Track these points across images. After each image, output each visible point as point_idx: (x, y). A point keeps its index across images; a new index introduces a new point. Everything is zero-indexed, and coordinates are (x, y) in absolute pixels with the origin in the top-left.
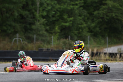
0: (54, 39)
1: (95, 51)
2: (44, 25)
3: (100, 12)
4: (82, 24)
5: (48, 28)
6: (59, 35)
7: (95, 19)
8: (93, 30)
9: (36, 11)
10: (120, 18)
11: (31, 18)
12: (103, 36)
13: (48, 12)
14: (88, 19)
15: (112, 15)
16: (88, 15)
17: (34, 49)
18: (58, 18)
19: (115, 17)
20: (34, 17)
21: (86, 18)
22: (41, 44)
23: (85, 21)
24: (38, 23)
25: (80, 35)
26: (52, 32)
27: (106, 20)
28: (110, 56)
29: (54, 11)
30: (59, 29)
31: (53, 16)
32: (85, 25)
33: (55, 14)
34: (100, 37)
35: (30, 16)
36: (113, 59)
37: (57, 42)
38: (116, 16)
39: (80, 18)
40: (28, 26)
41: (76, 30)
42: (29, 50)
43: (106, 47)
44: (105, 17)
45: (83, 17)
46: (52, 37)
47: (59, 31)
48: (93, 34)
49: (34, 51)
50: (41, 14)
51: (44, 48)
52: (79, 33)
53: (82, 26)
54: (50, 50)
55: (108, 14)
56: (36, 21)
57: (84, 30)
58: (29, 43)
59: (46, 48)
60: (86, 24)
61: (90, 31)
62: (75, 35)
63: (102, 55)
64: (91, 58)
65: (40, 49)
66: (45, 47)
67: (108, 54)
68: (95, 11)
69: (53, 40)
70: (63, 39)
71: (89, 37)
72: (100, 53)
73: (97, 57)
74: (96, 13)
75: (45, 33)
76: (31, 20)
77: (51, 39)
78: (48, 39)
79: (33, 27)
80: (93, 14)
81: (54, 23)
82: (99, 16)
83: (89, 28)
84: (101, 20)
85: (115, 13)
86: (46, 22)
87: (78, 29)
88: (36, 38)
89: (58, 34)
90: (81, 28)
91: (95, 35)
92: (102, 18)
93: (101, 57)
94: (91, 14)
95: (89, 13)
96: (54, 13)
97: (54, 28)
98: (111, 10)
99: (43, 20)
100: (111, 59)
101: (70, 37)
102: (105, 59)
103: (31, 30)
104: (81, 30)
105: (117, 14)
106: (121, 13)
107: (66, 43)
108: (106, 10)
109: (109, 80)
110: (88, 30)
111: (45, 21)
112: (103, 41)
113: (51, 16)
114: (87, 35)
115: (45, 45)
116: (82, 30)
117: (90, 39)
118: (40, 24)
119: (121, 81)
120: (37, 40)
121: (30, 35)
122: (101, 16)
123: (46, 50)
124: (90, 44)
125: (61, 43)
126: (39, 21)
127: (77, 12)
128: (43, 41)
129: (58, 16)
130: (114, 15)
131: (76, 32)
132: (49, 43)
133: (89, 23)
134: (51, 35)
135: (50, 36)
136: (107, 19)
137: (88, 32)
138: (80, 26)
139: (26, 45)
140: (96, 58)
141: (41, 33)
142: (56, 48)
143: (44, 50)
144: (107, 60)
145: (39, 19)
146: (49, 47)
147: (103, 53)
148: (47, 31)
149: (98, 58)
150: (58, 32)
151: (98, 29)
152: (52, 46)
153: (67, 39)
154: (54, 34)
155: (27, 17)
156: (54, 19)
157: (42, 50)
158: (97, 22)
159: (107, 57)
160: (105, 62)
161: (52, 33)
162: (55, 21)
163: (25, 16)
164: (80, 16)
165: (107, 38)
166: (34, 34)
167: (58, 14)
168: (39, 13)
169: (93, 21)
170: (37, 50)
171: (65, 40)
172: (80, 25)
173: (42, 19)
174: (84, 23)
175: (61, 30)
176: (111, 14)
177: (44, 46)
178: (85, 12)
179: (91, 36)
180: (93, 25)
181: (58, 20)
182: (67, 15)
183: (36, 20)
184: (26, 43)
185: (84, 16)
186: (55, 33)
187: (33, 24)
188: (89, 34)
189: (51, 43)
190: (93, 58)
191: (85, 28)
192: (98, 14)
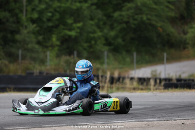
0: (50, 56)
1: (116, 75)
2: (34, 33)
3: (123, 13)
4: (94, 32)
5: (40, 38)
6: (59, 50)
7: (115, 25)
8: (113, 42)
9: (21, 11)
10: (154, 23)
11: (14, 22)
12: (129, 52)
13: (41, 12)
14: (105, 24)
15: (142, 18)
16: (105, 18)
17: (19, 73)
18: (57, 23)
19: (147, 22)
20: (18, 22)
21: (101, 23)
22: (30, 64)
23: (99, 28)
24: (25, 31)
25: (92, 50)
26: (48, 44)
27: (133, 26)
28: (140, 83)
29: (51, 12)
30: (58, 40)
31: (49, 20)
32: (100, 34)
33: (52, 16)
34: (124, 53)
35: (11, 20)
36: (144, 88)
37: (56, 61)
38: (148, 19)
39: (91, 22)
40: (9, 36)
41: (86, 42)
42: (11, 74)
43: (133, 69)
44: (131, 21)
45: (96, 21)
46: (48, 53)
47: (58, 43)
48: (112, 47)
49: (19, 76)
50: (29, 16)
51: (35, 71)
52: (90, 47)
53: (96, 35)
54: (45, 74)
55: (136, 17)
56: (21, 28)
57: (99, 42)
58: (10, 62)
59: (38, 71)
60: (101, 32)
61: (108, 43)
62: (85, 49)
63: (127, 81)
64: (109, 85)
65: (28, 71)
66: (37, 69)
67: (136, 79)
68: (115, 11)
69: (48, 57)
70: (66, 55)
71: (106, 53)
72: (124, 78)
73: (119, 84)
74: (116, 14)
75: (37, 46)
76: (14, 25)
77: (46, 56)
78: (42, 56)
79: (18, 37)
80: (113, 17)
81: (50, 30)
82: (122, 20)
83: (106, 39)
84: (124, 25)
85: (147, 14)
86: (38, 28)
87: (89, 40)
88: (22, 55)
89: (56, 48)
90: (94, 38)
91: (116, 50)
92: (127, 23)
93: (126, 84)
94: (109, 17)
95: (105, 15)
96: (50, 14)
97: (50, 39)
98: (140, 10)
99: (32, 27)
100: (141, 87)
101: (75, 53)
102: (132, 87)
103: (14, 41)
104: (93, 42)
105: (149, 17)
106: (156, 16)
107: (71, 63)
108: (133, 11)
109: (137, 120)
110: (104, 42)
111: (36, 27)
112: (128, 60)
113: (45, 19)
114: (103, 50)
115: (37, 66)
116: (96, 41)
117: (108, 57)
118: (27, 32)
119: (156, 122)
120: (24, 58)
121: (13, 50)
122: (125, 19)
123: (38, 74)
124: (108, 64)
125: (62, 63)
126: (26, 27)
127: (86, 13)
128: (34, 59)
129: (57, 20)
130: (145, 18)
131: (86, 45)
132: (43, 62)
133: (106, 31)
134: (45, 50)
135: (44, 52)
136: (135, 24)
137: (105, 45)
138: (91, 35)
139: (6, 65)
140: (117, 85)
141: (30, 46)
142: (55, 70)
143: (35, 74)
144: (134, 89)
145: (26, 24)
146: (43, 68)
147: (128, 78)
148: (39, 43)
149: (121, 86)
150: (57, 45)
151: (120, 40)
152: (48, 67)
153: (72, 56)
154: (50, 48)
155: (8, 21)
156: (50, 24)
157: (32, 73)
158: (119, 28)
159: (135, 84)
160: (131, 93)
161: (47, 47)
162: (52, 27)
163: (4, 20)
164: (92, 19)
165: (135, 54)
166: (18, 49)
167: (57, 16)
168: (26, 15)
169: (112, 28)
170: (23, 74)
171: (67, 58)
172: (91, 33)
173: (31, 24)
174: (98, 30)
175: (62, 43)
176: (140, 16)
177: (34, 67)
178: (99, 14)
179: (110, 51)
180: (113, 33)
181: (57, 26)
182: (72, 18)
183: (22, 26)
184: (7, 62)
185: (99, 20)
186: (53, 46)
187: (17, 32)
188: (107, 48)
189: (47, 62)
190: (114, 85)
191: (99, 38)
192: (121, 15)
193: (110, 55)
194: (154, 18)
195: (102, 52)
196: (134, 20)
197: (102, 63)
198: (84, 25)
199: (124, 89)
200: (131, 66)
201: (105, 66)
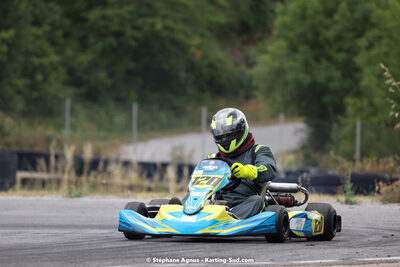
1: (88, 154)
3: (110, 12)
4: (42, 54)
7: (91, 39)
8: (85, 77)
10: (180, 37)
12: (122, 101)
14: (66, 35)
15: (153, 25)
16: (67, 22)
19: (165, 34)
21: (59, 33)
23: (54, 44)
25: (35, 94)
27: (133, 43)
28: (145, 175)
32: (55, 58)
34: (112, 104)
36: (153, 185)
38: (166, 28)
39: (34, 30)
41: (23, 75)
43: (129, 141)
44: (129, 31)
45: (47, 28)
48: (83, 90)
52: (33, 87)
53: (46, 61)
55: (140, 22)
57: (52, 77)
60: (58, 53)
61: (75, 80)
62: (19, 92)
63: (116, 170)
64: (73, 178)
67: (135, 166)
68: (90, 7)
71: (68, 103)
72: (106, 163)
73: (96, 177)
74: (94, 15)
80: (85, 20)
82: (106, 27)
83: (71, 71)
84: (112, 41)
85: (164, 17)
87: (28, 72)
90: (40, 68)
91: (91, 96)
92: (119, 35)
93: (111, 175)
94: (78, 19)
95: (68, 15)
98: (149, 6)
100: (146, 183)
102: (127, 183)
104: (39, 77)
105: (170, 23)
106: (185, 21)
108: (132, 7)
110: (64, 77)
112: (120, 119)
114: (61, 95)
116: (46, 75)
117: (73, 111)
122: (115, 27)
124: (73, 127)
130: (159, 26)
131: (21, 83)
133: (69, 52)
136: (136, 39)
137: (66, 83)
138: (36, 61)
140: (92, 178)
144: (131, 188)
147: (117, 161)
149: (100, 180)
151: (102, 75)
158: (98, 47)
159: (133, 177)
160: (124, 197)
164: (37, 23)
165: (135, 108)
169: (84, 46)
172: (38, 56)
176: (149, 20)
178: (56, 13)
179: (76, 99)
180: (85, 59)
185: (53, 24)
188: (70, 91)
190: (84, 178)
191: (54, 68)
192: (104, 17)
193: (79, 107)
194: (180, 26)
195: (60, 101)
196: (135, 28)
197: (60, 127)
198: (18, 36)
199: (108, 188)
200: (125, 133)
201: (66, 133)
